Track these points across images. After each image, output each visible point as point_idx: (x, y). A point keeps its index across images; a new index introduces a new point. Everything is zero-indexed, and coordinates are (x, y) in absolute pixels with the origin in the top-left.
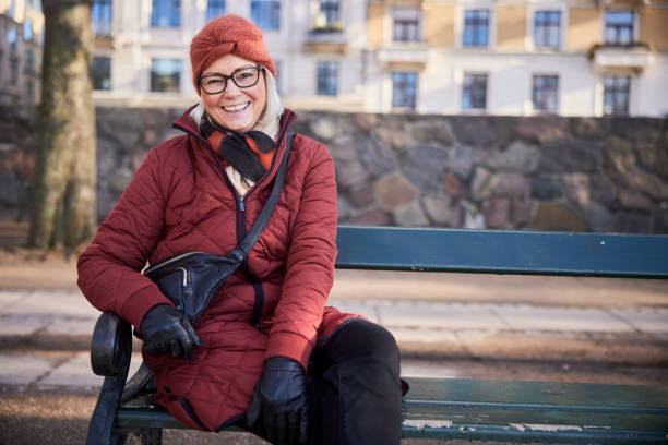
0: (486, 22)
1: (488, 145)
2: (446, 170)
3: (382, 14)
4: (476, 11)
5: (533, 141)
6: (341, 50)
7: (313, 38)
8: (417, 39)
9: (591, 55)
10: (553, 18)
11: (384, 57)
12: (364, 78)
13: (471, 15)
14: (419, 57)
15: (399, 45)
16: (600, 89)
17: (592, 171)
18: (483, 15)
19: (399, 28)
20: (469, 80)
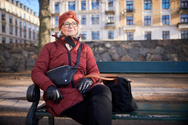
0: (150, 19)
1: (150, 48)
2: (140, 54)
3: (124, 18)
4: (147, 17)
5: (162, 46)
6: (114, 28)
7: (107, 25)
8: (133, 24)
9: (177, 26)
10: (167, 17)
11: (125, 29)
12: (120, 34)
13: (146, 18)
14: (133, 28)
15: (128, 26)
16: (180, 34)
17: (178, 53)
18: (149, 17)
19: (128, 22)
20: (146, 34)
